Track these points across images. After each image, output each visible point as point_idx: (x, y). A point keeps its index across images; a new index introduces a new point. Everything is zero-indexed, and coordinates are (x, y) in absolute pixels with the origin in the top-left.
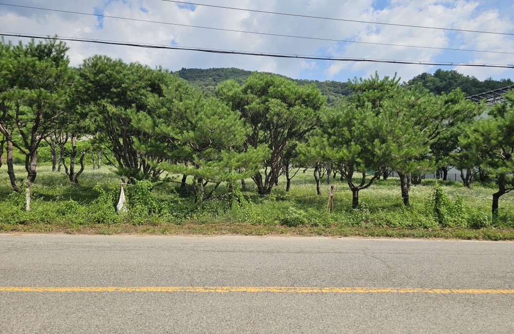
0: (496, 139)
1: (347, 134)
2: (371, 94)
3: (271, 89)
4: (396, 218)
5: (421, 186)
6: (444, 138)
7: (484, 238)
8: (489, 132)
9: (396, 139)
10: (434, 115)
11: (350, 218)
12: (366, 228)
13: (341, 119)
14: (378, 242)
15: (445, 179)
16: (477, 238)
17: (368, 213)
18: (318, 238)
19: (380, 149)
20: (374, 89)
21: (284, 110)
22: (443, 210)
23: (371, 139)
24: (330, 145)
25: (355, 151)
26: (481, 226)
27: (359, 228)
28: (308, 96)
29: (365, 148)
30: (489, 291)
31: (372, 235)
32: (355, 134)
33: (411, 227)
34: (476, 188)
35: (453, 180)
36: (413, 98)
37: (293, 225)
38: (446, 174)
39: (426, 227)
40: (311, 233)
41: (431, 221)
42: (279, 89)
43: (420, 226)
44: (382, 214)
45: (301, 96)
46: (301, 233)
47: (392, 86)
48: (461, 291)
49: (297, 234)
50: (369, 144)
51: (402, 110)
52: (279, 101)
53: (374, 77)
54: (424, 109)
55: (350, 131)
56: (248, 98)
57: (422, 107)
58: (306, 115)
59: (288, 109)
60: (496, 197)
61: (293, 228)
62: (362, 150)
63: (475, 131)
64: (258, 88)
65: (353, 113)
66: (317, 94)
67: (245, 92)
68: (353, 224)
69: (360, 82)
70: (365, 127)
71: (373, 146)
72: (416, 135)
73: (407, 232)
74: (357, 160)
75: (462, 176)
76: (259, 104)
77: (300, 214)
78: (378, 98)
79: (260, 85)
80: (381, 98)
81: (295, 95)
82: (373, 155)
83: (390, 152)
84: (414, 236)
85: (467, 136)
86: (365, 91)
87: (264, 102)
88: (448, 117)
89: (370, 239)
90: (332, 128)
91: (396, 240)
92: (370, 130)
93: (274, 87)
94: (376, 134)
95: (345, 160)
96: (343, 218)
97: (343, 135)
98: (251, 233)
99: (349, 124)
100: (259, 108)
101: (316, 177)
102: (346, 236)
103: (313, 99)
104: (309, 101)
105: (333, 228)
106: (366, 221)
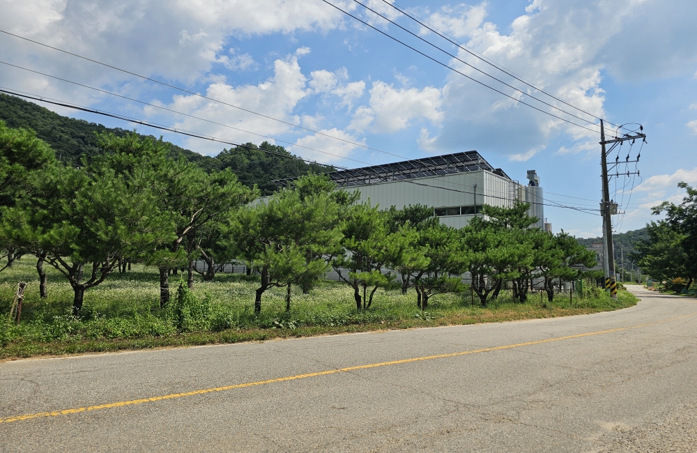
0: (255, 229)
2: (124, 158)
7: (220, 342)
11: (46, 331)
12: (68, 341)
13: (60, 187)
16: (212, 342)
17: (77, 321)
19: (107, 234)
22: (186, 311)
25: (68, 234)
26: (226, 328)
27: (55, 344)
28: (19, 145)
31: (71, 351)
32: (78, 209)
33: (137, 336)
36: (172, 172)
39: (158, 335)
41: (168, 326)
43: (151, 333)
50: (92, 225)
55: (71, 205)
60: (259, 292)
62: (81, 232)
66: (35, 145)
68: (48, 338)
71: (97, 229)
74: (71, 247)
82: (97, 241)
83: (119, 237)
84: (134, 347)
89: (66, 357)
90: (48, 198)
91: (108, 354)
92: (97, 205)
94: (105, 213)
96: (34, 330)
97: (60, 209)
101: (39, 270)
102: (26, 356)
103: (28, 151)
104: (18, 154)
105: (11, 346)
106: (73, 333)
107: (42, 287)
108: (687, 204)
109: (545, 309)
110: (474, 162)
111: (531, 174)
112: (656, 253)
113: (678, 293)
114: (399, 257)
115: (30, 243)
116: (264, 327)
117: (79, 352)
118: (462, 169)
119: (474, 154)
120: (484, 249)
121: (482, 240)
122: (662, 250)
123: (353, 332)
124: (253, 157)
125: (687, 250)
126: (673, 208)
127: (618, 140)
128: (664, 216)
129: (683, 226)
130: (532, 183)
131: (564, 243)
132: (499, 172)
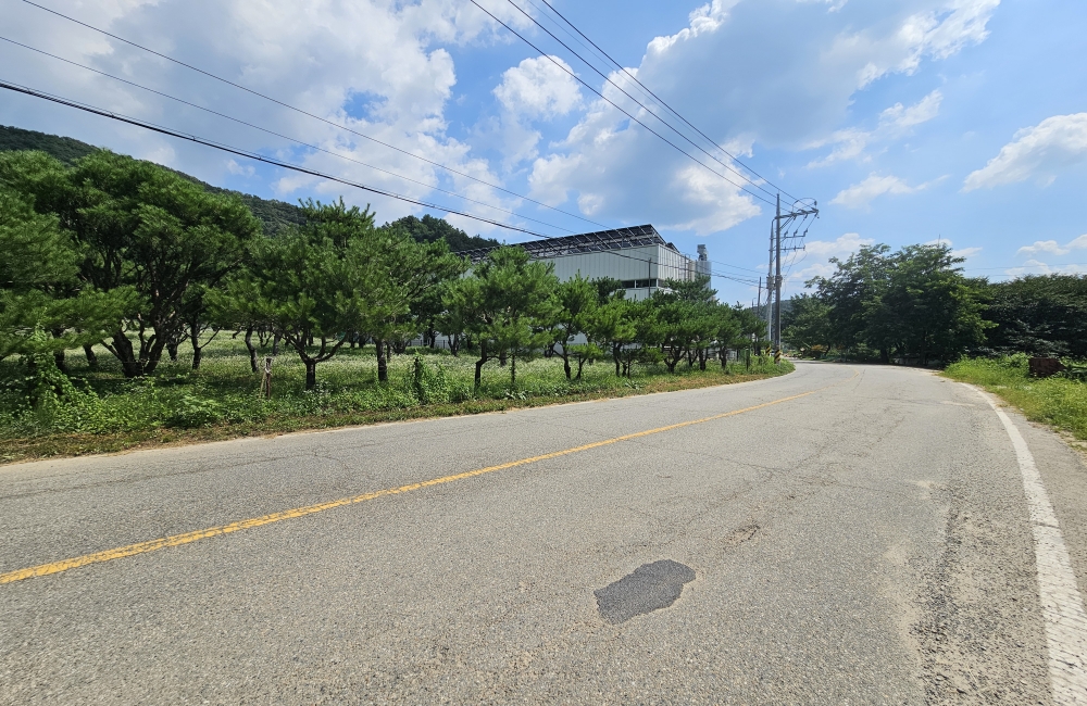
0: (478, 302)
1: (294, 279)
2: (334, 227)
3: (144, 187)
4: (367, 398)
5: (404, 356)
6: (431, 298)
7: (465, 413)
8: (472, 292)
9: (366, 293)
10: (416, 267)
11: (299, 405)
12: (324, 415)
13: (283, 257)
14: (339, 433)
15: (432, 346)
16: (458, 413)
17: (328, 395)
18: (241, 441)
19: (343, 306)
20: (338, 221)
21: (175, 228)
22: (424, 383)
23: (331, 290)
24: (264, 294)
25: (305, 307)
26: (464, 399)
27: (312, 418)
28: (226, 212)
29: (324, 302)
30: (461, 476)
31: (332, 425)
32: (307, 281)
33: (385, 409)
34: (463, 357)
35: (441, 346)
36: (390, 241)
37: (193, 426)
38: (433, 341)
39: (404, 407)
40: (229, 435)
41: (410, 398)
42: (164, 190)
43: (397, 405)
44: (348, 395)
45: (212, 210)
46: (209, 437)
47: (363, 221)
48: (432, 483)
49: (200, 439)
50: (328, 297)
51: (374, 255)
52: (163, 212)
53: (338, 204)
54: (404, 257)
55: (301, 277)
56: (86, 194)
57: (401, 254)
58: (223, 242)
59: (184, 228)
60: (479, 365)
61: (193, 431)
62: (317, 305)
63: (459, 290)
64: (112, 180)
65: (305, 251)
66: (243, 213)
67: (77, 180)
68: (303, 413)
69: (317, 207)
70: (322, 272)
71: (334, 302)
72: (392, 290)
73: (380, 415)
74: (309, 320)
75: (450, 343)
76: (115, 209)
77: (208, 406)
78: (345, 234)
79: (116, 174)
80: (348, 235)
81: (200, 206)
82: (336, 314)
83: (358, 310)
84: (388, 420)
85: (451, 297)
86: (324, 221)
87: (128, 208)
88: (431, 271)
89: (329, 431)
90: (270, 270)
91: (366, 427)
92: (330, 277)
93: (153, 184)
94: (338, 284)
95: (290, 319)
96: (288, 405)
97: (288, 280)
98: (89, 451)
99: (297, 265)
100: (114, 216)
101: (249, 345)
102: (290, 431)
103: (237, 219)
104: (227, 221)
105: (269, 421)
106: (324, 407)
107: (253, 363)
108: (836, 278)
109: (727, 375)
110: (648, 236)
111: (701, 248)
112: (800, 323)
113: (817, 359)
114: (613, 329)
115: (265, 317)
116: (497, 398)
117: (339, 425)
118: (635, 242)
119: (648, 228)
120: (677, 320)
121: (675, 312)
122: (807, 321)
123: (577, 401)
124: (415, 230)
125: (832, 321)
126: (824, 281)
127: (794, 215)
128: (814, 290)
129: (831, 297)
130: (702, 257)
131: (738, 315)
132: (670, 246)
